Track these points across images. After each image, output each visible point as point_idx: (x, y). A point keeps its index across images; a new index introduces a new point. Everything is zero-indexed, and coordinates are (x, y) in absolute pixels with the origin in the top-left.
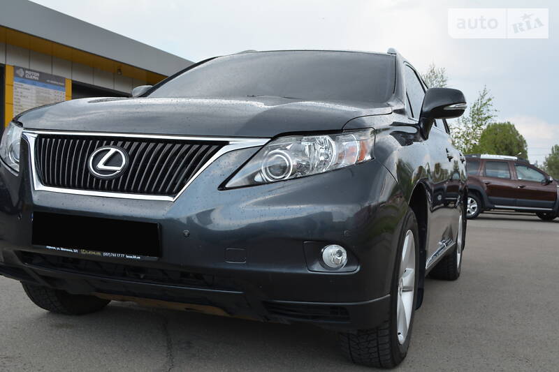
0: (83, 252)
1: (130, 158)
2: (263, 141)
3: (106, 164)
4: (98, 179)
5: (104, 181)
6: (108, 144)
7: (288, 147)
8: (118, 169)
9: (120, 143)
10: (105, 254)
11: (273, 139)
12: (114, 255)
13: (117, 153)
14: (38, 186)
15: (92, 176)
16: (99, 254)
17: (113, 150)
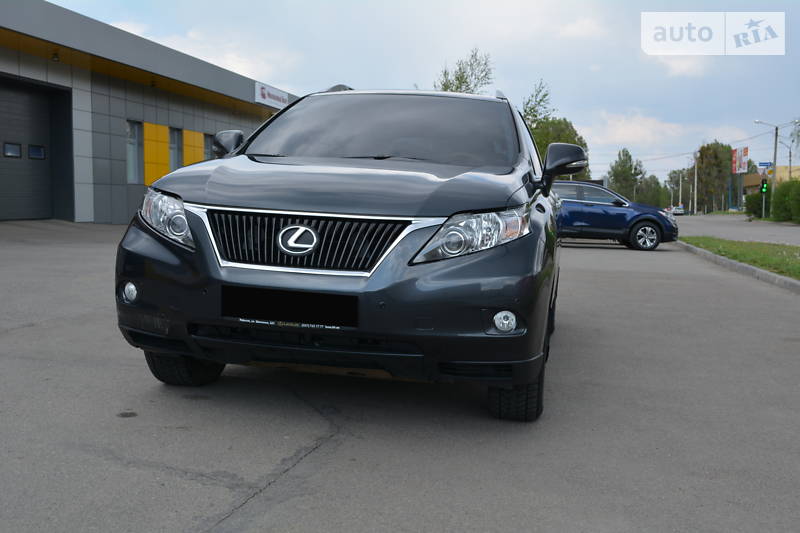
0: (280, 324)
1: (320, 236)
2: (441, 220)
3: (296, 242)
4: (289, 256)
5: (296, 257)
6: (293, 223)
7: (462, 224)
8: (311, 247)
9: (306, 221)
10: (303, 325)
11: (450, 217)
12: (313, 326)
13: (306, 231)
14: (224, 263)
15: (283, 253)
16: (297, 325)
17: (302, 229)
